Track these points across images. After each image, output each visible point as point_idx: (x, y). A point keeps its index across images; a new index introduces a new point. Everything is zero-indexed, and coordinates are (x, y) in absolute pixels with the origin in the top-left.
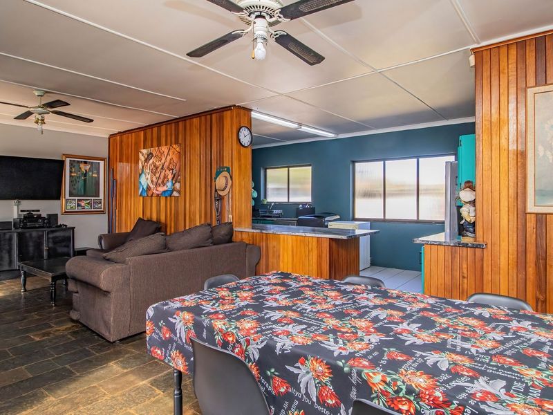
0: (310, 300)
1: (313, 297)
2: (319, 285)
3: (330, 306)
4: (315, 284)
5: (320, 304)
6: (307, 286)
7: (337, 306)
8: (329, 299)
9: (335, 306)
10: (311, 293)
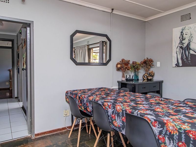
0: (170, 108)
1: (168, 109)
2: (165, 115)
3: (161, 106)
4: (168, 117)
5: (165, 107)
6: (173, 115)
7: (158, 106)
8: (161, 108)
9: (159, 106)
10: (169, 111)
